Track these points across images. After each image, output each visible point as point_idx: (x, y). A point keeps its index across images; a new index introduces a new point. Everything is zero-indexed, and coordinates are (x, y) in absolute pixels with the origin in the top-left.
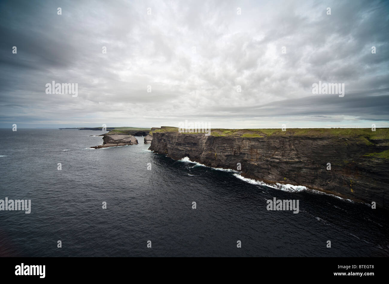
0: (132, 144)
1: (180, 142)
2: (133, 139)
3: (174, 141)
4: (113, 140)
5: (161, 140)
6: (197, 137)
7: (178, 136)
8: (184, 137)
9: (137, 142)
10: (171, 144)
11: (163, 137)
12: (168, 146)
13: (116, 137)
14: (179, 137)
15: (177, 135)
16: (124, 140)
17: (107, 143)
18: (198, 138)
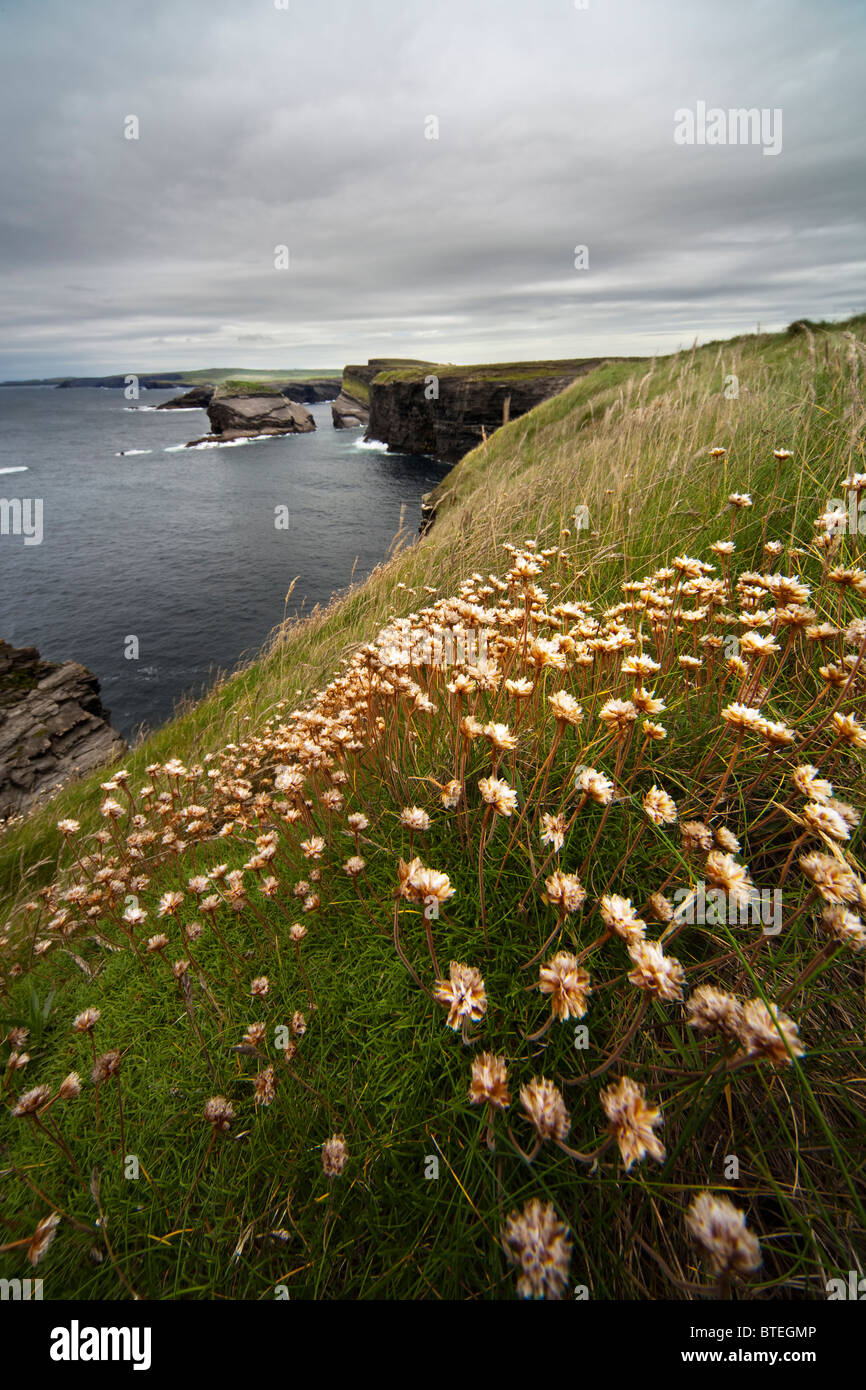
0: (300, 429)
1: (478, 409)
2: (297, 410)
3: (457, 407)
4: (241, 416)
5: (409, 407)
6: (531, 390)
7: (470, 389)
8: (491, 394)
9: (313, 423)
10: (446, 419)
11: (416, 399)
12: (436, 426)
13: (249, 408)
14: (474, 393)
15: (468, 387)
16: (273, 414)
17: (223, 427)
18: (534, 392)
